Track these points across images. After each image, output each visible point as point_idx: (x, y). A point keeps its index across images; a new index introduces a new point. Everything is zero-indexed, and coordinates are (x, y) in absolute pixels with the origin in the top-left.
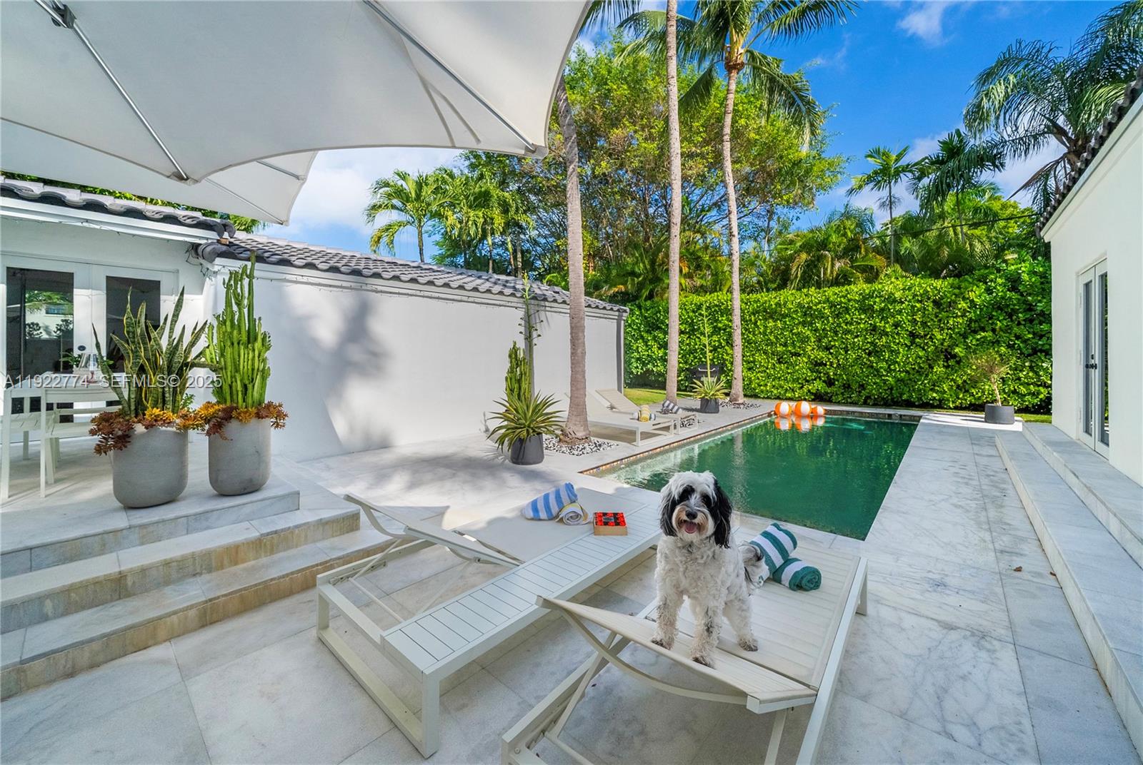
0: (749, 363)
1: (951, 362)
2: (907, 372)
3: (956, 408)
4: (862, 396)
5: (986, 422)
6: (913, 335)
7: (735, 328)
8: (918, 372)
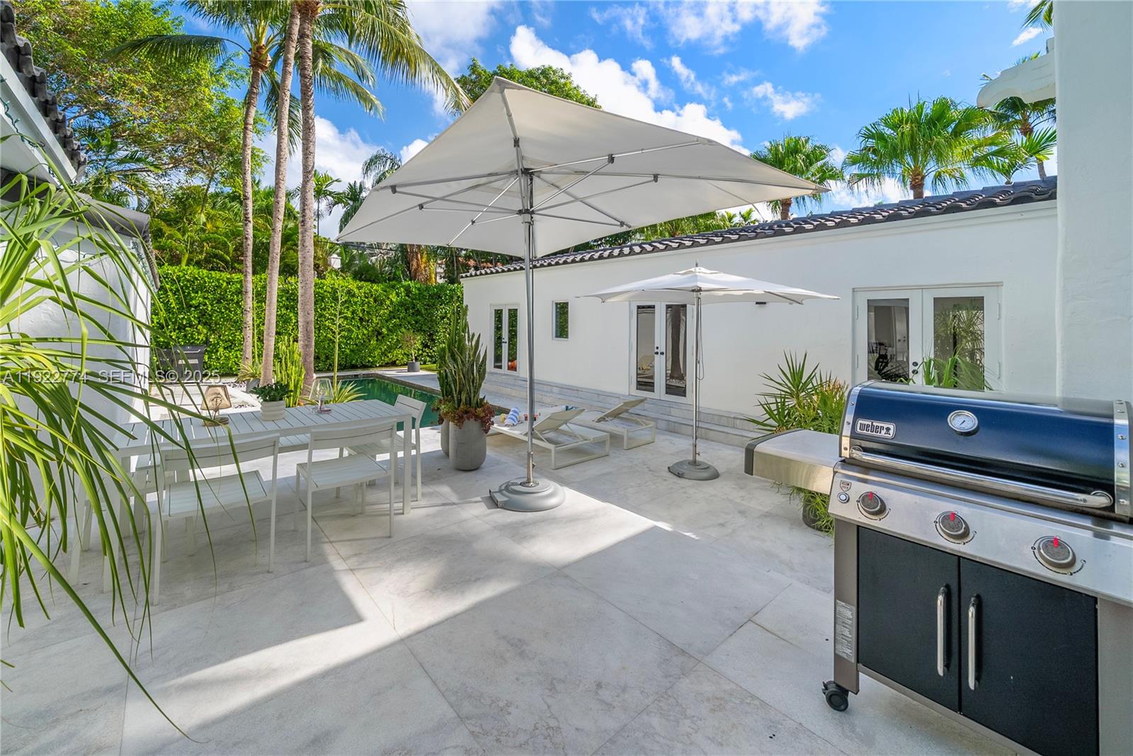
0: (226, 342)
1: (380, 338)
2: (356, 345)
3: (380, 366)
4: (326, 365)
5: (408, 371)
6: (361, 319)
7: (248, 310)
8: (362, 344)
